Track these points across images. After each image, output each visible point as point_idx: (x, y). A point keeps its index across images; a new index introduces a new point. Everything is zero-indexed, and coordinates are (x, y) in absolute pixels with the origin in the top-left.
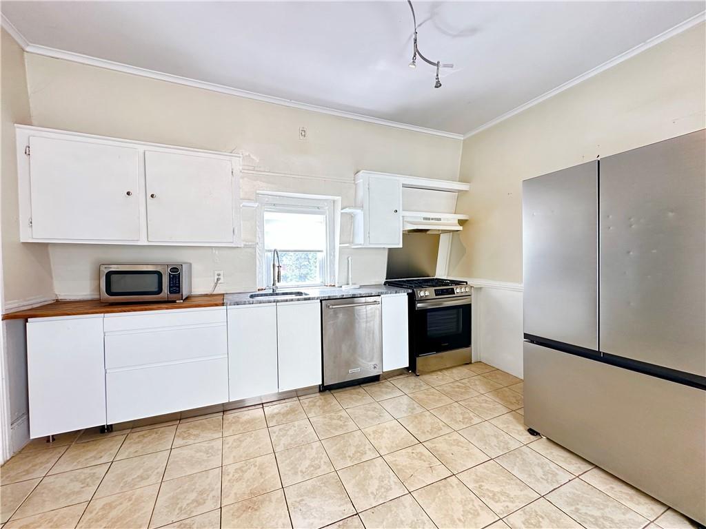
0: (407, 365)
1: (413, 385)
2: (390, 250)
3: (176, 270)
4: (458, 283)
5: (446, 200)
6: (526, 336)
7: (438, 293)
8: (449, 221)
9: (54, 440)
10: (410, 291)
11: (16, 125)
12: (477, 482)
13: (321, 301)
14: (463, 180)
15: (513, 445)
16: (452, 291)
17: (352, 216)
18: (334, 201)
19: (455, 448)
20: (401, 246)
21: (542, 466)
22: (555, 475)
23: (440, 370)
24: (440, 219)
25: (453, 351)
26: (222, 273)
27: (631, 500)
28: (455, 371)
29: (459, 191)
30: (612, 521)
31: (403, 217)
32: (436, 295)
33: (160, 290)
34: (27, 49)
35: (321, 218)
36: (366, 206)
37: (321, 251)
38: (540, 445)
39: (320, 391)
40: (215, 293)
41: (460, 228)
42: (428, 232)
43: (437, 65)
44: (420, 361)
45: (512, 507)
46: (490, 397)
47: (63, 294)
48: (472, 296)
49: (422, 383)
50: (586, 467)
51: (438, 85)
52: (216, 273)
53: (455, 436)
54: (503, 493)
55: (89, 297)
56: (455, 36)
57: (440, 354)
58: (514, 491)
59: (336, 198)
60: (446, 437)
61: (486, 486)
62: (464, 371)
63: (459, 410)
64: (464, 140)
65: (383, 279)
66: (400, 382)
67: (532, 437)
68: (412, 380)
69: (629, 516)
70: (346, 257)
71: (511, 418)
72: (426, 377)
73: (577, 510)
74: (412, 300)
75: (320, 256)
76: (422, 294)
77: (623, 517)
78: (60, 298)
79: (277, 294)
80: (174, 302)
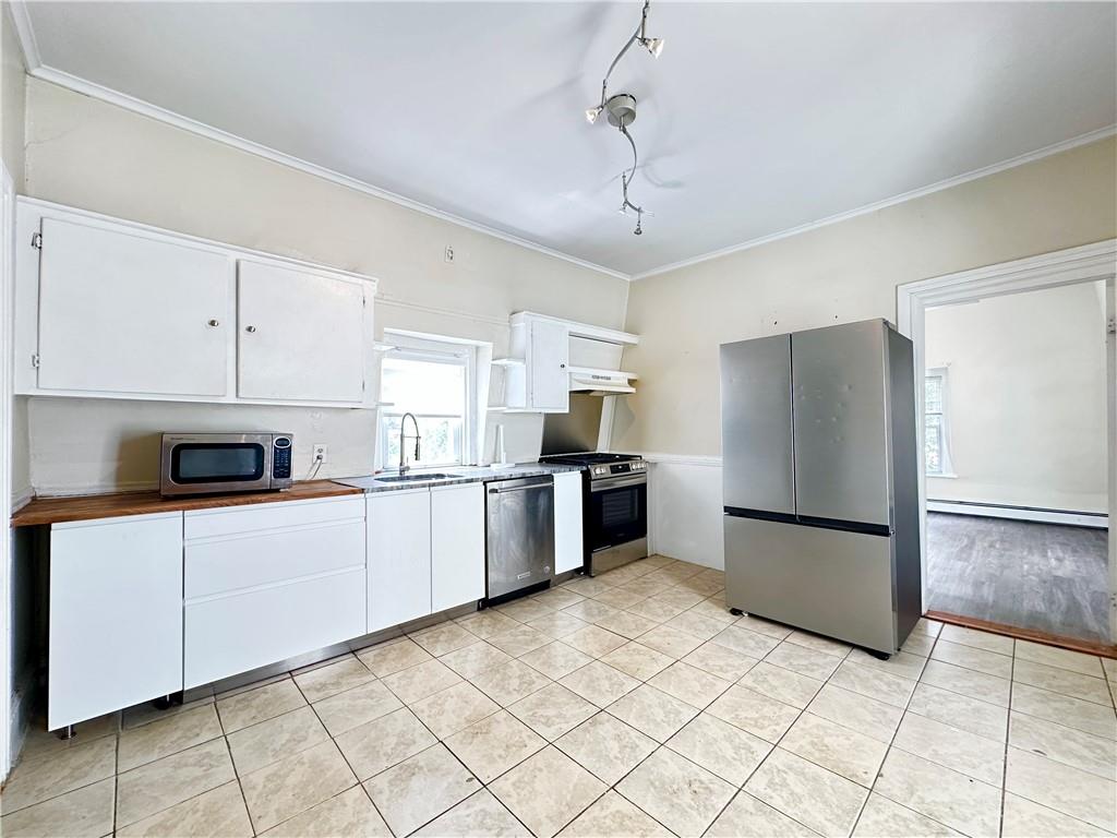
0: (581, 565)
1: (592, 588)
2: (547, 415)
3: (285, 442)
4: (629, 458)
5: (610, 354)
6: (726, 509)
7: (614, 470)
8: (619, 381)
9: (73, 734)
10: (585, 468)
11: (19, 196)
12: (701, 661)
13: (485, 483)
14: (630, 330)
15: (722, 627)
16: (626, 468)
17: (504, 370)
18: (477, 348)
19: (668, 639)
20: (567, 411)
21: (751, 638)
22: (765, 643)
23: (616, 568)
24: (609, 378)
25: (629, 543)
26: (324, 447)
27: (827, 648)
28: (632, 567)
29: (625, 343)
30: (818, 665)
31: (570, 373)
32: (613, 472)
33: (259, 474)
34: (35, 72)
35: (457, 370)
36: (529, 357)
37: (459, 417)
38: (744, 622)
39: (479, 609)
40: (317, 477)
41: (632, 390)
42: (592, 394)
43: (639, 210)
44: (596, 557)
45: (740, 673)
46: (681, 588)
47: (45, 486)
48: (648, 473)
49: (602, 584)
50: (787, 632)
51: (638, 232)
52: (317, 447)
53: (663, 628)
54: (728, 665)
55: (97, 491)
56: (658, 186)
57: (616, 548)
58: (737, 662)
59: (481, 343)
60: (655, 631)
61: (711, 663)
62: (643, 565)
63: (655, 605)
64: (631, 283)
65: (537, 456)
66: (573, 586)
67: (736, 617)
68: (588, 582)
69: (828, 659)
70: (495, 425)
71: (711, 605)
72: (604, 577)
73: (791, 664)
74: (587, 479)
75: (454, 423)
76: (598, 471)
77: (825, 661)
78: (39, 493)
79: (408, 478)
80: (277, 491)
